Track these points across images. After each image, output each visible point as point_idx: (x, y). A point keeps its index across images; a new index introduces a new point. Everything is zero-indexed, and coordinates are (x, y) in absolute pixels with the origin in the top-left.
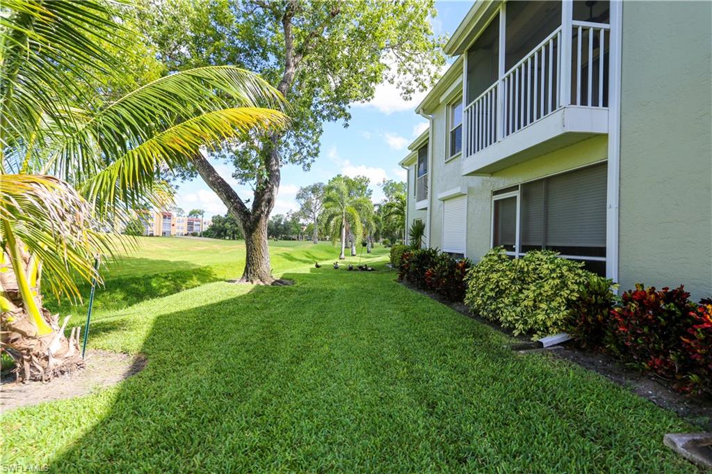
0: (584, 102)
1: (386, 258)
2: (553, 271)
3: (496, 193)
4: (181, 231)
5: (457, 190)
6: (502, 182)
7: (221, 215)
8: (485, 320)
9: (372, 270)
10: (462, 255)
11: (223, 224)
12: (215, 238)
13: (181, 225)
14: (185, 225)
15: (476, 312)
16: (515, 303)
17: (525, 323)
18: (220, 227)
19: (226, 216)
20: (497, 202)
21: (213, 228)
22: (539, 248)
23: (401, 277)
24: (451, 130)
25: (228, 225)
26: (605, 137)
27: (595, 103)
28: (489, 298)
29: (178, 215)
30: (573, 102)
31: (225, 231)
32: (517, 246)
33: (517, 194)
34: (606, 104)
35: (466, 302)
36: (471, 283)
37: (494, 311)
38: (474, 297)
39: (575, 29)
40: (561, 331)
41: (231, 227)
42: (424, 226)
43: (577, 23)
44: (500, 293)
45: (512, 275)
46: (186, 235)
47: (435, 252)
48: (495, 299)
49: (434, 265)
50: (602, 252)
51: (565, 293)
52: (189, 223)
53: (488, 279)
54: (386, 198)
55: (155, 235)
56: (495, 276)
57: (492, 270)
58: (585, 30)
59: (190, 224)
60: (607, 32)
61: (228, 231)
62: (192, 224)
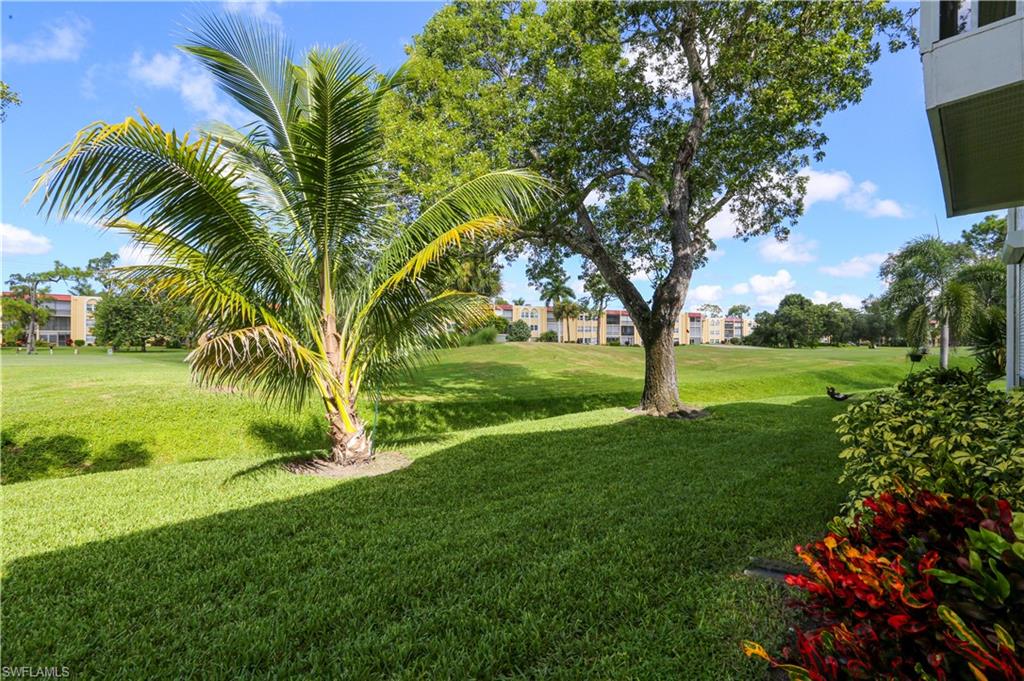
4: (715, 337)
7: (769, 312)
11: (771, 325)
12: (760, 346)
13: (716, 328)
14: (721, 328)
18: (766, 329)
19: (777, 312)
21: (757, 331)
25: (779, 326)
29: (714, 316)
31: (774, 334)
41: (785, 329)
46: (723, 343)
52: (726, 326)
55: (680, 343)
59: (729, 327)
61: (779, 335)
62: (731, 326)
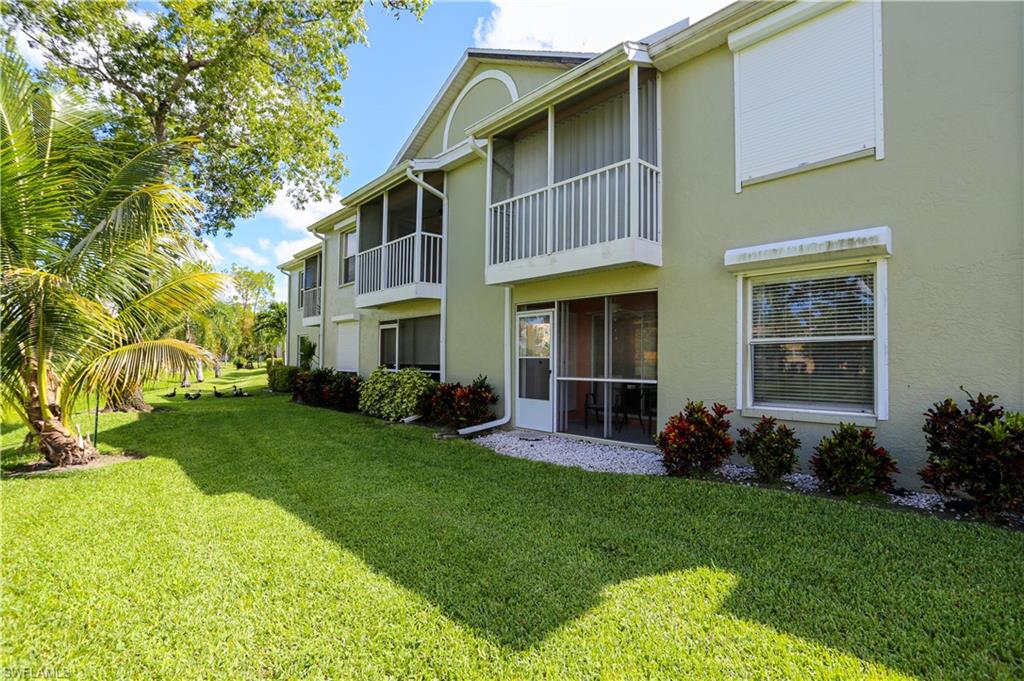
0: (428, 280)
1: (263, 381)
2: (409, 379)
3: (382, 323)
5: (351, 317)
6: (387, 315)
8: (374, 415)
9: (249, 395)
10: (355, 374)
15: (367, 412)
16: (391, 402)
17: (397, 413)
20: (383, 331)
22: (409, 366)
23: (295, 398)
24: (344, 258)
26: (439, 300)
27: (434, 281)
28: (375, 401)
30: (422, 280)
32: (396, 365)
33: (396, 326)
34: (440, 282)
35: (360, 407)
36: (363, 393)
37: (378, 409)
38: (365, 402)
39: (423, 236)
40: (415, 413)
42: (315, 346)
43: (424, 233)
44: (382, 397)
45: (389, 384)
47: (331, 372)
48: (378, 401)
49: (330, 383)
50: (437, 367)
51: (416, 391)
53: (374, 388)
54: (236, 294)
56: (379, 386)
57: (376, 382)
58: (429, 238)
60: (441, 239)
